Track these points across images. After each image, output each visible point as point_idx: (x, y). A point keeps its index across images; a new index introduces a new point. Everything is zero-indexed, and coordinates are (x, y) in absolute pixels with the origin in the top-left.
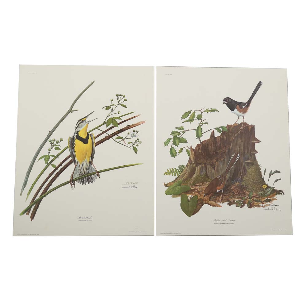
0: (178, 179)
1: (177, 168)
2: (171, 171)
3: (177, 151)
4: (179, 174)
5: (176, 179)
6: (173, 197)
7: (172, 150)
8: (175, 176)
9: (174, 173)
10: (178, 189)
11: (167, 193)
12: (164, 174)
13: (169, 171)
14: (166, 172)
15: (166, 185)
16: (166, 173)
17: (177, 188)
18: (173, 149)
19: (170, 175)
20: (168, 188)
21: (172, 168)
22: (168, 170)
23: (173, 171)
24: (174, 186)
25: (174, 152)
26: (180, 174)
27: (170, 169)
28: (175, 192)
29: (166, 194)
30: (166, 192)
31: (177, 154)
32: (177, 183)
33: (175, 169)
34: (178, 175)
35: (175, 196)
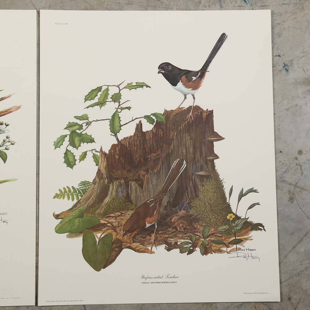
0: (78, 206)
1: (76, 187)
2: (65, 191)
3: (77, 158)
4: (80, 198)
5: (75, 206)
6: (69, 237)
7: (67, 156)
8: (73, 200)
9: (70, 196)
10: (78, 224)
11: (59, 230)
12: (54, 198)
13: (63, 191)
14: (56, 194)
15: (57, 217)
16: (57, 196)
17: (77, 221)
18: (69, 153)
19: (63, 199)
20: (61, 222)
21: (67, 187)
22: (60, 190)
23: (70, 191)
24: (71, 218)
25: (71, 159)
26: (82, 196)
27: (64, 188)
28: (73, 228)
29: (57, 232)
30: (57, 228)
31: (77, 162)
32: (76, 213)
33: (73, 187)
34: (78, 198)
35: (74, 235)
